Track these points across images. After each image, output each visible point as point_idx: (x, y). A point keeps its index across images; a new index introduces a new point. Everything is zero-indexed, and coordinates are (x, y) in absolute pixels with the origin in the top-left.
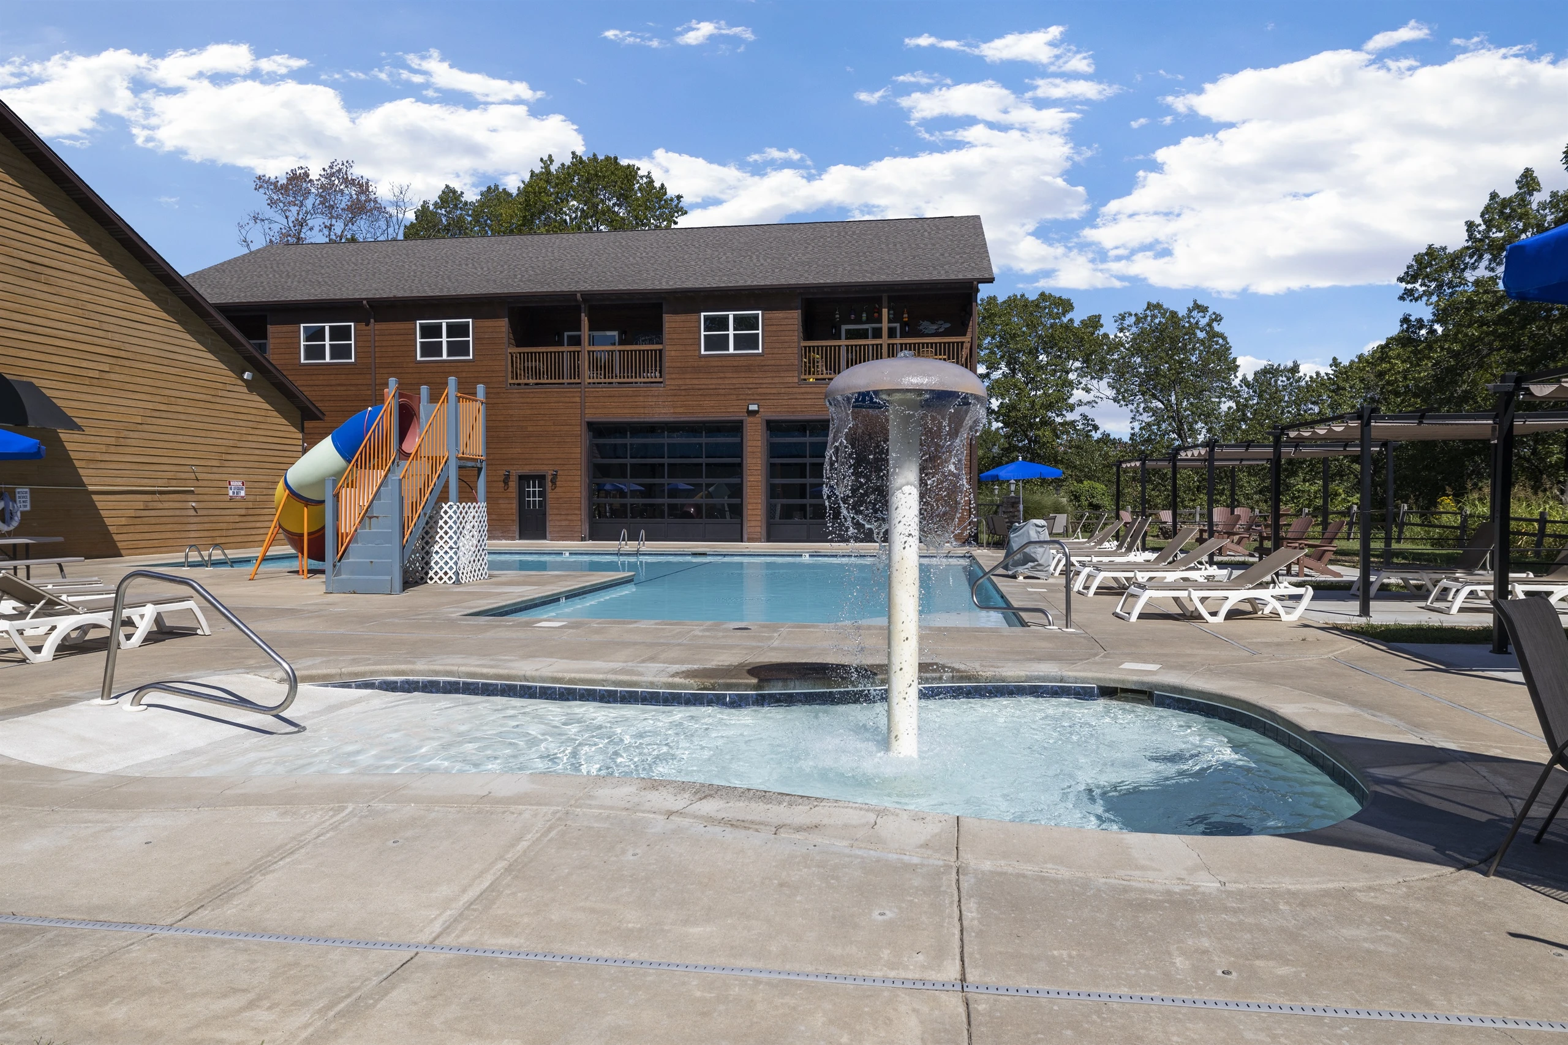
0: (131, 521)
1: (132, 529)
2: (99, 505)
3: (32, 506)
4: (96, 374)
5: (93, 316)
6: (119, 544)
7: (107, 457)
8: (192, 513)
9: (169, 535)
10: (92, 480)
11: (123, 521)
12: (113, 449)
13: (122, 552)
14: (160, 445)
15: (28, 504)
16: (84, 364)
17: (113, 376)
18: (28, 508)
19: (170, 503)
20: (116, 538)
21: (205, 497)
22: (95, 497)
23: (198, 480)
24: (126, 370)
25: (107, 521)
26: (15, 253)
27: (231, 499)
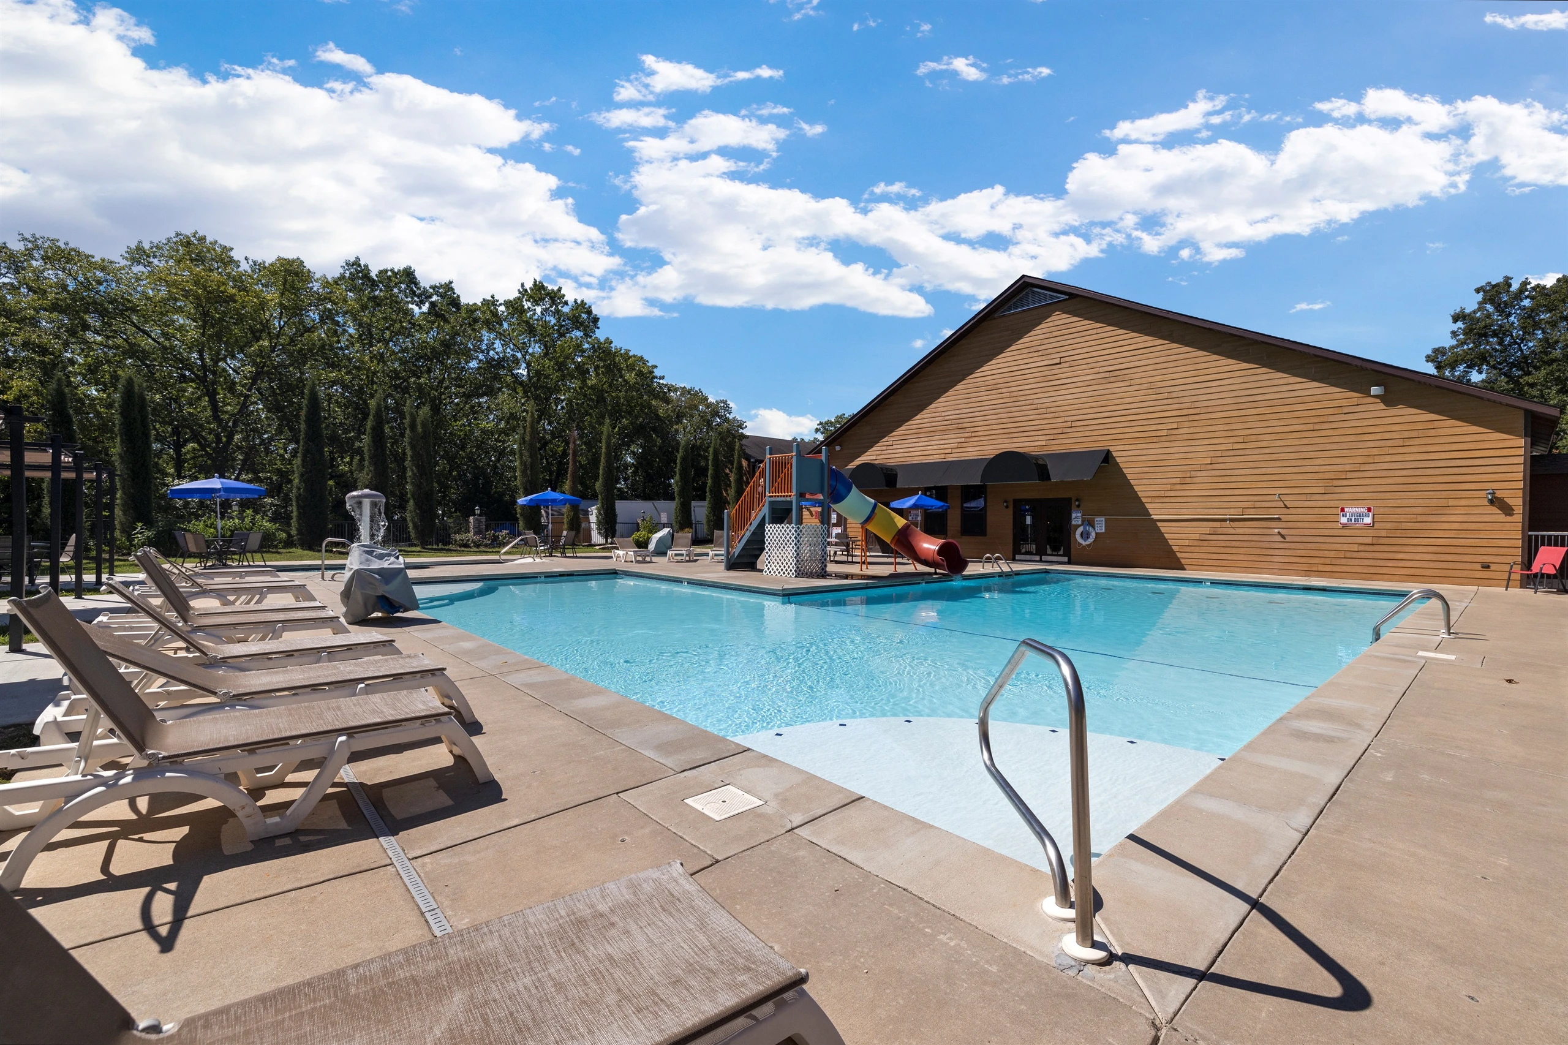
0: (1196, 543)
1: (1197, 549)
2: (1163, 530)
3: (1106, 529)
4: (1165, 433)
5: (1162, 390)
6: (1182, 560)
7: (1172, 494)
8: (1279, 539)
9: (1241, 557)
10: (1156, 511)
11: (1187, 543)
12: (1179, 487)
13: (1186, 566)
14: (1233, 479)
15: (1103, 528)
16: (1154, 427)
17: (1181, 431)
18: (1103, 531)
19: (1245, 530)
20: (1179, 555)
21: (1299, 524)
22: (1159, 524)
23: (1286, 507)
24: (1196, 424)
25: (1171, 542)
26: (1101, 370)
27: (1344, 526)
